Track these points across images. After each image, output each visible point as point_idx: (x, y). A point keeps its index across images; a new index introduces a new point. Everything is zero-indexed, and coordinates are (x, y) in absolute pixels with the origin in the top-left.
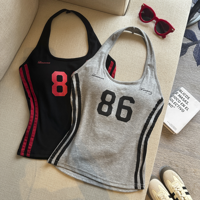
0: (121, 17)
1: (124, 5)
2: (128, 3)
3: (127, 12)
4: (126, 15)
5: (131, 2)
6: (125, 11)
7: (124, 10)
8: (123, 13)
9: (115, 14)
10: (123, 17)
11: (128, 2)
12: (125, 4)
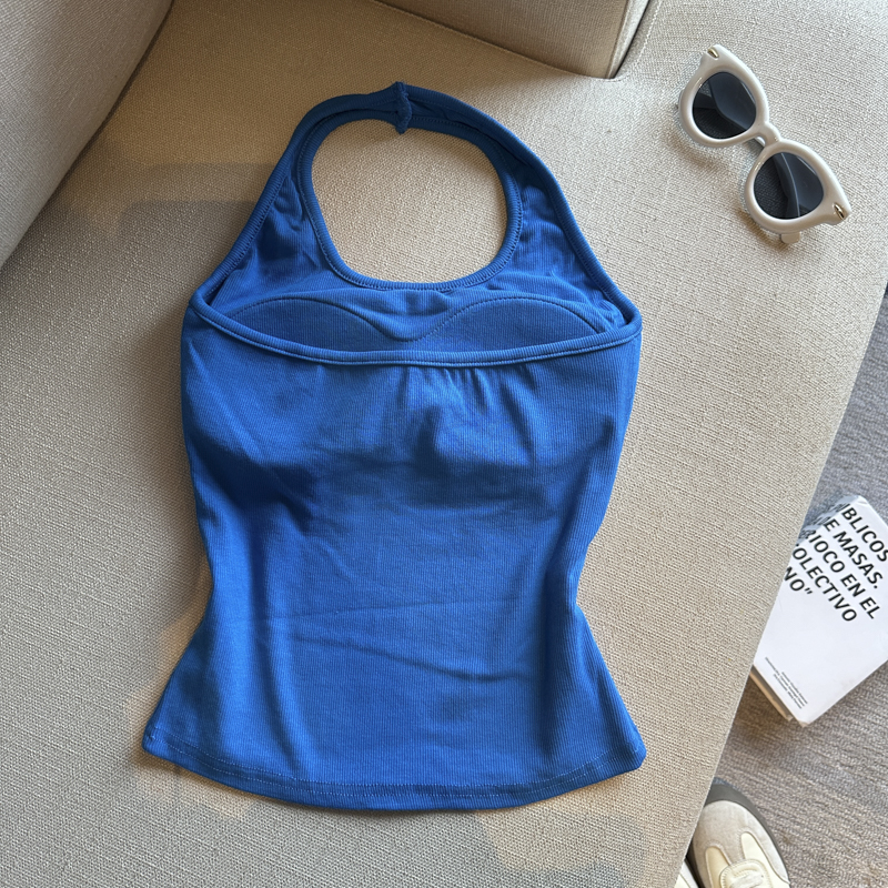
0: (595, 82)
1: (618, 25)
2: (639, 16)
3: (628, 59)
4: (621, 77)
5: (657, 10)
6: (622, 53)
7: (615, 48)
8: (610, 65)
9: (567, 67)
10: (608, 84)
11: (641, 11)
12: (623, 19)
